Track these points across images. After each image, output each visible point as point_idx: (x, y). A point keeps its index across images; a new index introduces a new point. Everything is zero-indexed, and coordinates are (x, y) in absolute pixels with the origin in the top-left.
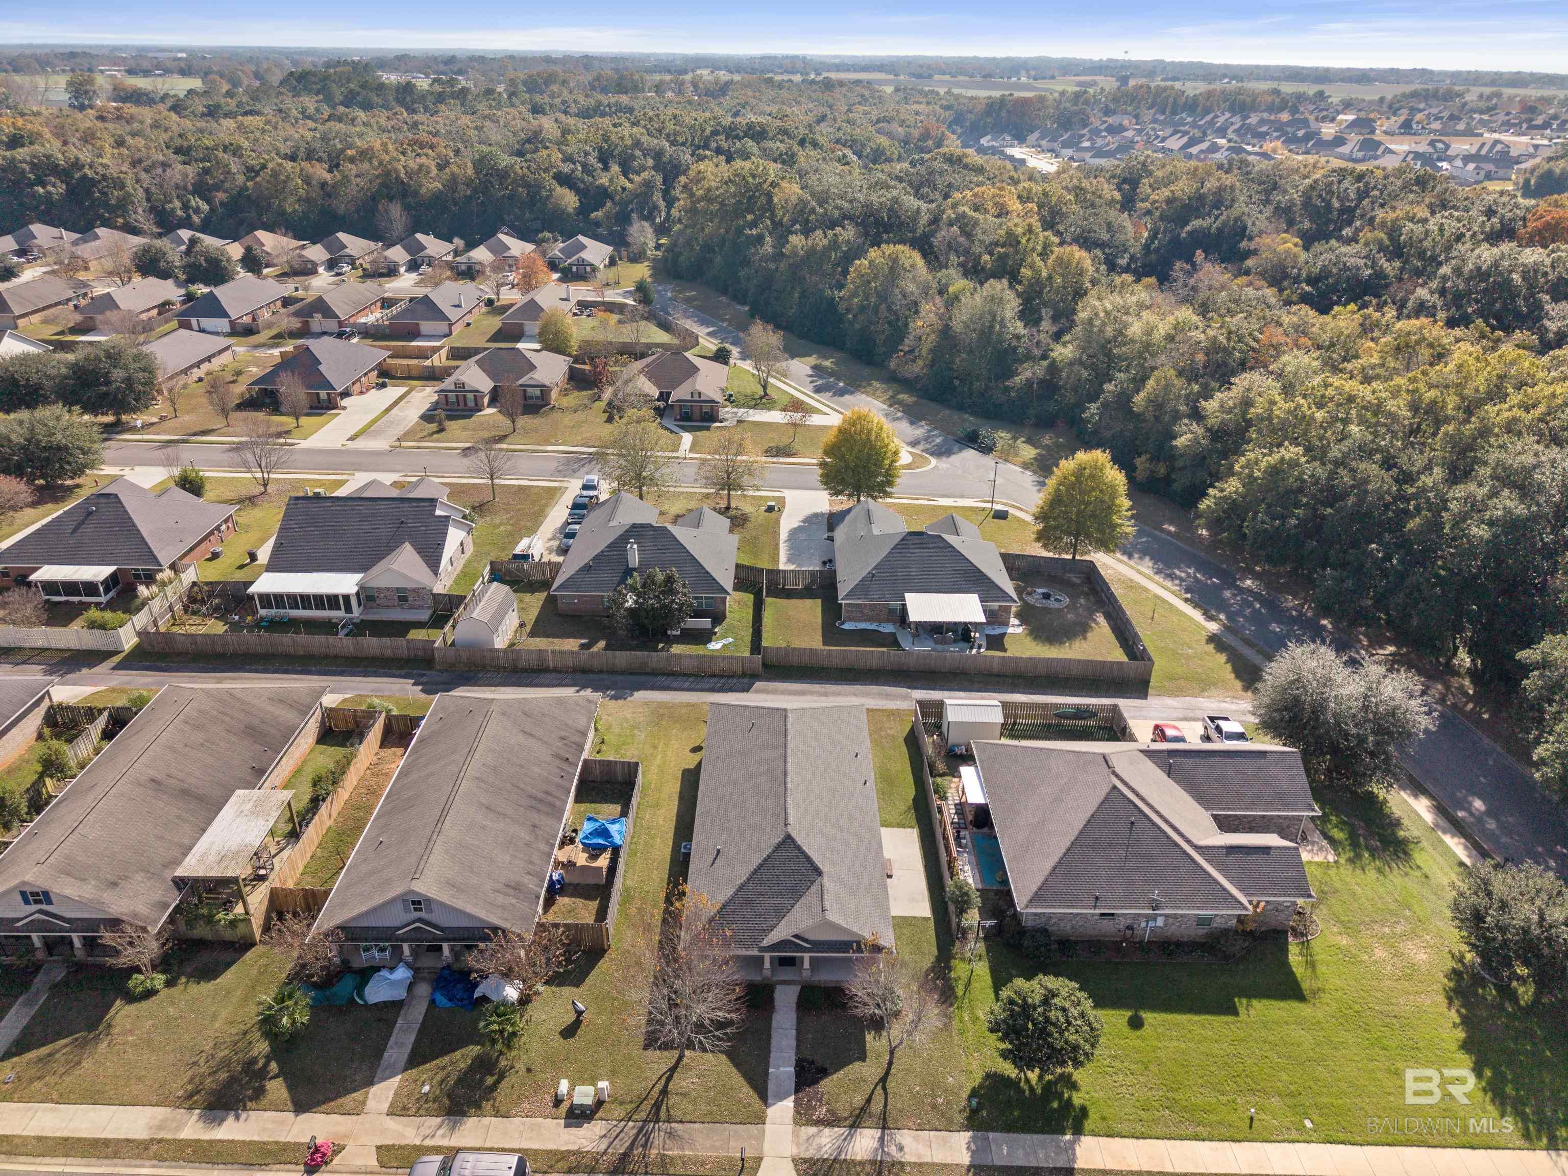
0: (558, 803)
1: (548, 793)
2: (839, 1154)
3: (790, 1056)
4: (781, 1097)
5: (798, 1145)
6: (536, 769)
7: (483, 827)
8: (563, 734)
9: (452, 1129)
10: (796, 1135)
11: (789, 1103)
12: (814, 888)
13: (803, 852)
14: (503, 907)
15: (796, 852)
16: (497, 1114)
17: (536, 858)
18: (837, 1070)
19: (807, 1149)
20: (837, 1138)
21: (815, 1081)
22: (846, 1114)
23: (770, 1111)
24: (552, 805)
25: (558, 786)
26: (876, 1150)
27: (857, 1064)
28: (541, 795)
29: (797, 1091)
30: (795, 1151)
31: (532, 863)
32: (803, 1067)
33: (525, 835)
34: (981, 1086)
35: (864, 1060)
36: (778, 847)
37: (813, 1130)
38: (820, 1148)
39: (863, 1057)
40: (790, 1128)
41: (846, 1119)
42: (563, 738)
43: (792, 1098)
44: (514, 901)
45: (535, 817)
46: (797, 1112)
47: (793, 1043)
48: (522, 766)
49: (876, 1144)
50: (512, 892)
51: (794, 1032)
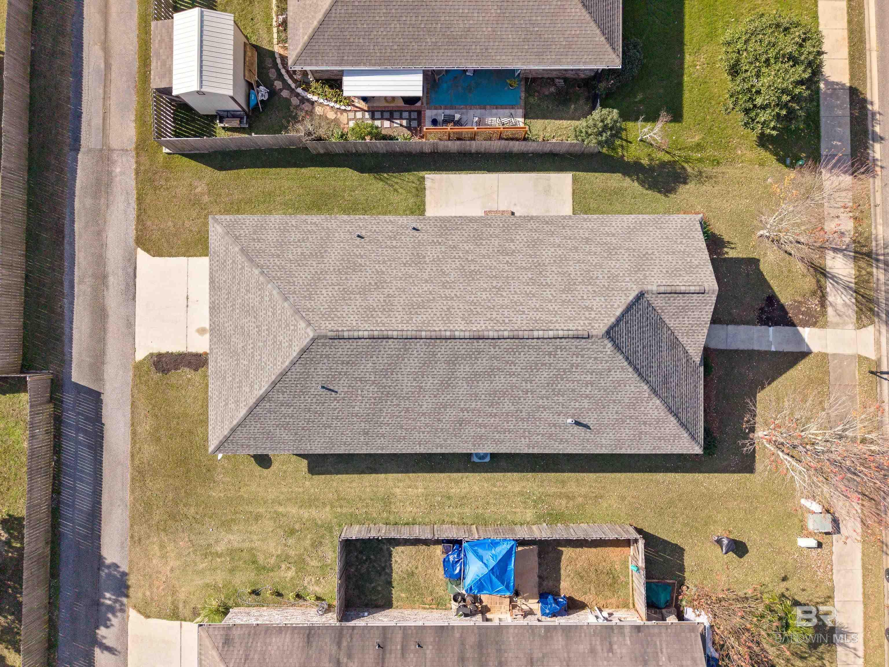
2: (850, 288)
3: (757, 331)
4: (800, 340)
5: (845, 323)
10: (836, 326)
11: (806, 332)
13: (623, 315)
15: (622, 324)
18: (770, 287)
19: (849, 316)
20: (837, 290)
21: (782, 307)
22: (814, 281)
23: (815, 348)
26: (844, 255)
27: (763, 267)
29: (793, 325)
30: (851, 326)
32: (767, 318)
35: (759, 260)
36: (618, 347)
37: (830, 311)
38: (845, 304)
39: (755, 262)
40: (829, 331)
41: (818, 281)
43: (800, 329)
44: (663, 659)
46: (814, 325)
47: (742, 328)
49: (840, 256)
51: (731, 328)
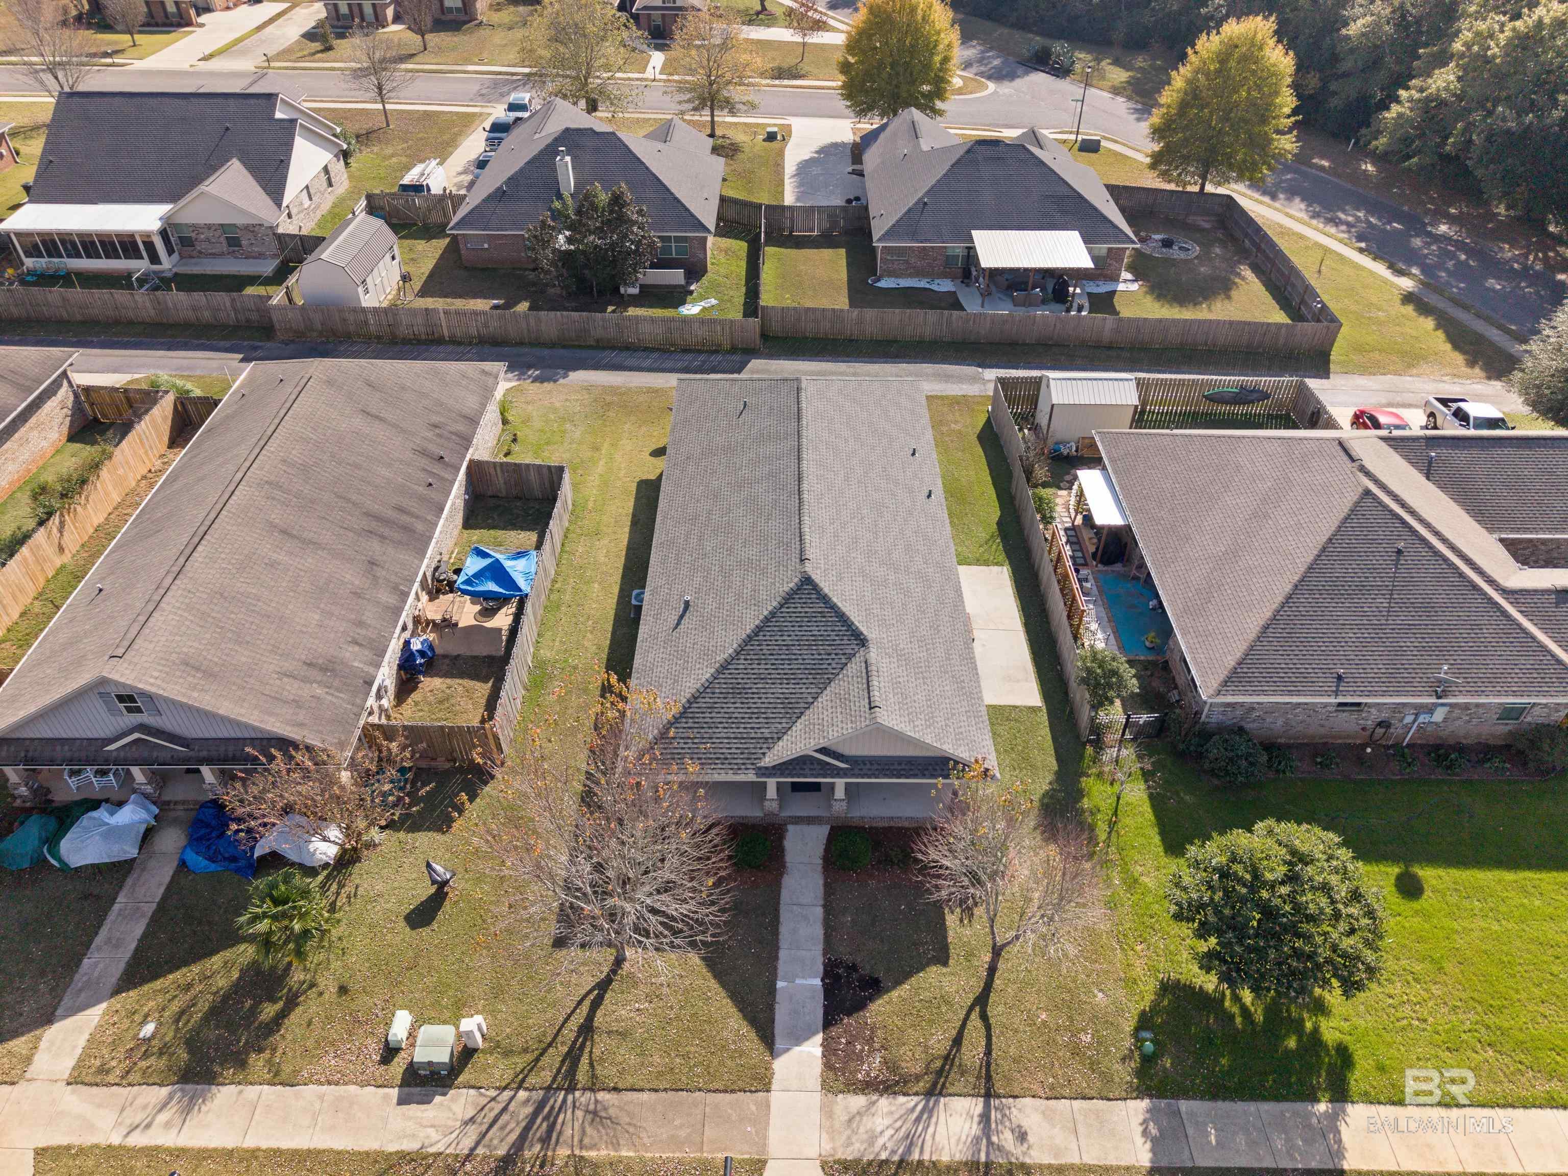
0: (419, 527)
1: (401, 510)
2: (909, 1150)
3: (815, 957)
4: (799, 1039)
5: (832, 1133)
6: (385, 472)
7: (273, 565)
8: (435, 419)
9: (187, 1110)
10: (827, 1112)
11: (813, 1048)
12: (854, 667)
13: (833, 607)
14: (297, 703)
15: (820, 607)
16: (277, 1078)
17: (370, 616)
18: (898, 983)
19: (849, 1143)
20: (903, 1117)
21: (860, 1006)
22: (918, 1069)
23: (779, 1065)
24: (407, 529)
25: (422, 499)
26: (977, 1140)
27: (933, 973)
28: (390, 514)
29: (827, 1024)
30: (827, 1147)
31: (360, 624)
32: (838, 977)
33: (352, 576)
34: (1155, 1006)
35: (945, 964)
36: (789, 598)
37: (858, 1101)
38: (872, 1138)
39: (942, 958)
40: (817, 1097)
41: (918, 1078)
42: (436, 426)
43: (819, 1038)
44: (319, 691)
45: (375, 547)
46: (828, 1065)
47: (819, 931)
48: (358, 467)
49: (975, 1129)
50: (314, 674)
51: (819, 911)
